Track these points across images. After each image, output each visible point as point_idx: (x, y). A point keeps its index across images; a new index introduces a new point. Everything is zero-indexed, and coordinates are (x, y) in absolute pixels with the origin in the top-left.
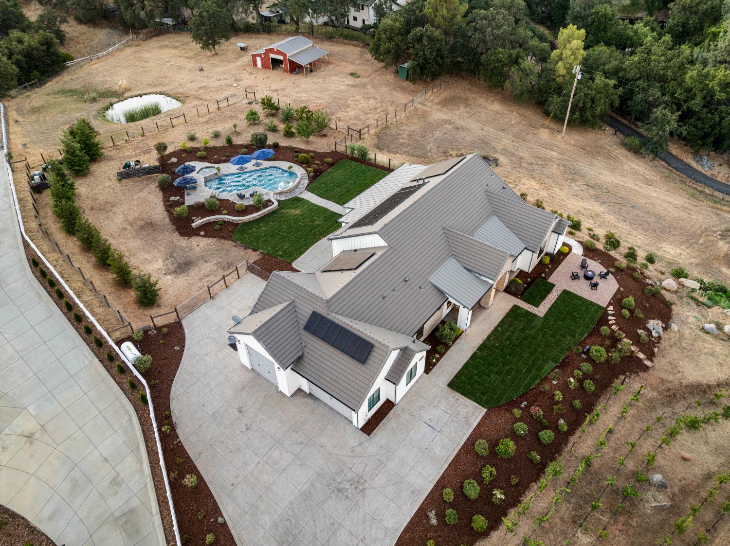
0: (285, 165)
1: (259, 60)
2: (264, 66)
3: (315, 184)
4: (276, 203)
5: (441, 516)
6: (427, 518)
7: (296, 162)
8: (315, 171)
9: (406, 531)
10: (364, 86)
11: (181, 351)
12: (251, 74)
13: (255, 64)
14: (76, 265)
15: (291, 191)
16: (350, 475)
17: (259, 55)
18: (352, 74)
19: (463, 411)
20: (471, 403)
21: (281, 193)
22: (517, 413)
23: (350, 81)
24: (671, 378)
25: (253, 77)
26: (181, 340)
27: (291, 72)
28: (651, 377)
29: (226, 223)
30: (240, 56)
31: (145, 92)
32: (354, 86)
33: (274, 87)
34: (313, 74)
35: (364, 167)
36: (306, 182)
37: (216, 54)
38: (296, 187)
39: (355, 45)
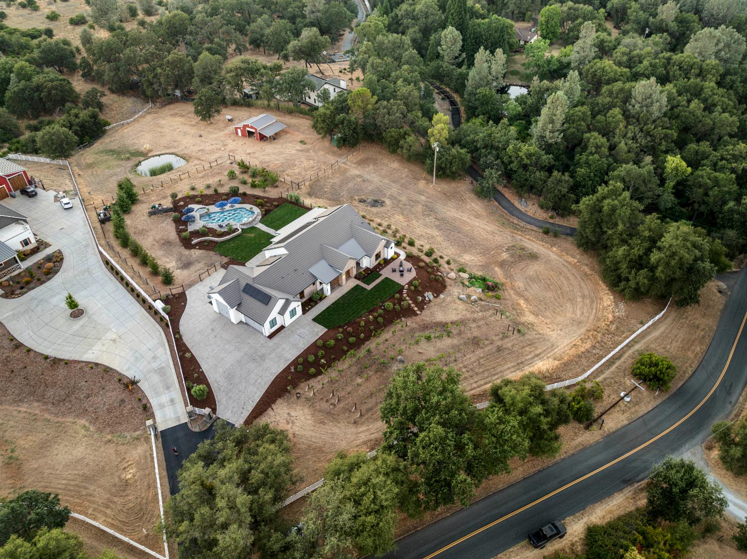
0: (248, 206)
1: (239, 131)
2: (243, 135)
3: (265, 218)
4: (240, 230)
5: (296, 369)
6: (290, 369)
7: (255, 205)
8: (266, 211)
9: (281, 373)
10: (308, 151)
11: (185, 305)
12: (234, 141)
13: (237, 133)
14: (129, 264)
15: (250, 223)
16: (259, 354)
17: (240, 128)
18: (301, 142)
19: (316, 330)
20: (321, 327)
21: (244, 224)
22: (341, 330)
23: (299, 146)
24: (428, 319)
25: (235, 143)
26: (185, 300)
27: (261, 140)
28: (418, 319)
29: (211, 241)
30: (228, 126)
31: (162, 152)
32: (301, 151)
33: (249, 151)
34: (275, 141)
35: (297, 208)
36: (260, 217)
37: (211, 123)
38: (254, 220)
39: (306, 119)
